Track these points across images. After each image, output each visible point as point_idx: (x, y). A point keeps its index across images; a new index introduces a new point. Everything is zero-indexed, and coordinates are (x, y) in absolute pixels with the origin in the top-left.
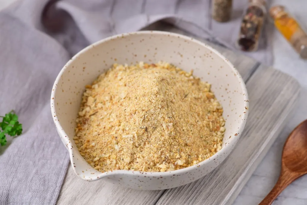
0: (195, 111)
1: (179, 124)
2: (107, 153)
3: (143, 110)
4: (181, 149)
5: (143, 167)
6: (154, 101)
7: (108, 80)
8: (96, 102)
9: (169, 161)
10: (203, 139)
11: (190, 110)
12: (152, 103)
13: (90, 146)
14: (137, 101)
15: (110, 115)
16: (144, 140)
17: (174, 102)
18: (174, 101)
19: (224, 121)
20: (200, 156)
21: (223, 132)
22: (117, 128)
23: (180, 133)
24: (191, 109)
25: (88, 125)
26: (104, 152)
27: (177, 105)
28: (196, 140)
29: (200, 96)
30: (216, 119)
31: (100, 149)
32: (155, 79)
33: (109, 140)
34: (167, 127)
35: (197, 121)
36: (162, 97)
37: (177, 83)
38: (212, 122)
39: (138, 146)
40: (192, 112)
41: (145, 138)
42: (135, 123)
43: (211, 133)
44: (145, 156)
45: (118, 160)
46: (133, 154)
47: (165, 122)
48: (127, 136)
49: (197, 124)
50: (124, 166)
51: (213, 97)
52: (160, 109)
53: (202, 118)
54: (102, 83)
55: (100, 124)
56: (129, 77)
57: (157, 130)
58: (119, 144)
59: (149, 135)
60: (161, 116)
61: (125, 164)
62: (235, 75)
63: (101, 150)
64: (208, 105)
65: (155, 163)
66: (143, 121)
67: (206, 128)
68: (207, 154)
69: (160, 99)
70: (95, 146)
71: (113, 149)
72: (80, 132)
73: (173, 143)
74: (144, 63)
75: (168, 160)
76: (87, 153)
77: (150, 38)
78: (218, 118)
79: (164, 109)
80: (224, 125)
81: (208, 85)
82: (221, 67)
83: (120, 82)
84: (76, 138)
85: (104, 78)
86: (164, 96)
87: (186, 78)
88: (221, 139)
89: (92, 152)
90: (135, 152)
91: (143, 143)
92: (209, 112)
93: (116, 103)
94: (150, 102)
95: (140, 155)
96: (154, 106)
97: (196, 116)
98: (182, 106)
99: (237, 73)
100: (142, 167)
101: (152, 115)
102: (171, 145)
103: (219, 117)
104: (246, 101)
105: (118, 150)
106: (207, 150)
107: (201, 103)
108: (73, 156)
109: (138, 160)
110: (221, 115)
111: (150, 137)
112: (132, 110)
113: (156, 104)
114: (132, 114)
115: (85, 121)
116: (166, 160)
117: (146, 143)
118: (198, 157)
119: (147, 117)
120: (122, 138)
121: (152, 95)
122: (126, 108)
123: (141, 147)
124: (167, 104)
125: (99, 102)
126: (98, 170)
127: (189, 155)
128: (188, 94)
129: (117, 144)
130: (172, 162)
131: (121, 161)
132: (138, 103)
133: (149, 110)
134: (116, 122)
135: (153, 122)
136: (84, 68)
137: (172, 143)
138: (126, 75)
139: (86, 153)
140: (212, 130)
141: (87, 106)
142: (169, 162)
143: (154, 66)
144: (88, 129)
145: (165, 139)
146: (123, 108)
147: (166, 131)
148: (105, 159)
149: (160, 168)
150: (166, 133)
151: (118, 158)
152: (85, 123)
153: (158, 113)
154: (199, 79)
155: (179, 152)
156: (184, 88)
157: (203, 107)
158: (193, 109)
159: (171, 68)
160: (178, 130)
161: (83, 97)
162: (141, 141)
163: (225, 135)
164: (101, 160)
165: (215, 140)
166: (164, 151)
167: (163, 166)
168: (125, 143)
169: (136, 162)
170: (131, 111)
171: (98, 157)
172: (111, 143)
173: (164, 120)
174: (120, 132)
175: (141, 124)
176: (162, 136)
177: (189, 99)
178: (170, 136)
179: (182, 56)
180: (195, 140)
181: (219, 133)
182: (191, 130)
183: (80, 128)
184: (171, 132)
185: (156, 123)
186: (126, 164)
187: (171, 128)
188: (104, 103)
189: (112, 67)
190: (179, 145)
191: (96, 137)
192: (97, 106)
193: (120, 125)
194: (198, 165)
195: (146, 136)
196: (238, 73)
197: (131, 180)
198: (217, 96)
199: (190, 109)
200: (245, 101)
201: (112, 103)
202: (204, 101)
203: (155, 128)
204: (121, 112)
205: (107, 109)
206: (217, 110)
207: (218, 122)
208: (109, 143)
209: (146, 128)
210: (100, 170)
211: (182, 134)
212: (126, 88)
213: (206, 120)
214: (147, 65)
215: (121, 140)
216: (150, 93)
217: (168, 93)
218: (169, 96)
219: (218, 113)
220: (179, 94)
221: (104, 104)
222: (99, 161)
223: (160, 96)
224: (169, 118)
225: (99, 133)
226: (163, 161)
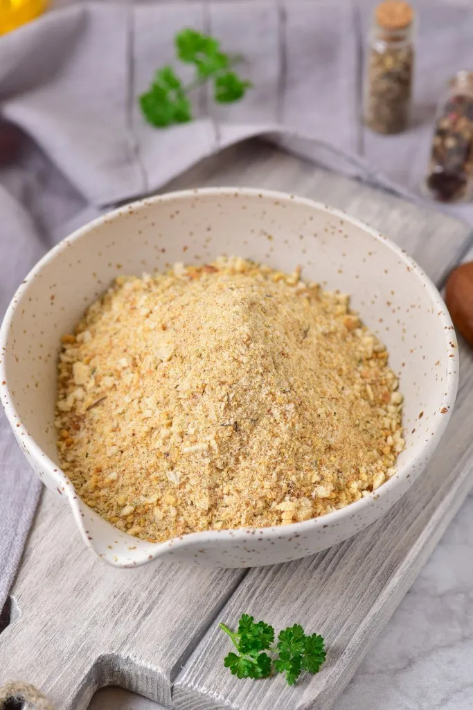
0: (330, 365)
1: (307, 404)
2: (150, 494)
3: (223, 383)
4: (320, 461)
5: (241, 516)
6: (245, 359)
7: (115, 318)
8: (95, 373)
9: (298, 491)
10: (360, 429)
11: (321, 365)
12: (242, 365)
13: (107, 480)
14: (202, 362)
15: (140, 402)
16: (234, 453)
17: (287, 354)
18: (287, 350)
19: (395, 378)
20: (363, 470)
21: (398, 405)
22: (164, 432)
23: (313, 424)
24: (323, 362)
25: (86, 430)
26: (143, 492)
27: (294, 359)
28: (347, 434)
29: (332, 328)
30: (376, 375)
31: (132, 486)
32: (237, 306)
33: (151, 462)
34: (284, 414)
35: (340, 387)
36: (261, 346)
37: (280, 306)
38: (371, 384)
39: (222, 468)
40: (326, 367)
41: (236, 446)
42: (206, 416)
43: (373, 410)
44: (243, 488)
45: (181, 505)
46: (213, 488)
47: (276, 404)
48: (194, 448)
49: (343, 396)
50: (198, 519)
51: (360, 325)
52: (262, 375)
53: (349, 379)
54: (99, 326)
55: (118, 426)
56: (167, 306)
57: (261, 423)
58: (176, 469)
59: (245, 439)
60: (265, 391)
61: (199, 513)
62: (408, 268)
63: (134, 487)
64: (354, 344)
65: (268, 500)
66: (225, 408)
67: (362, 400)
68: (375, 461)
69: (257, 352)
70: (117, 481)
71: (164, 482)
72: (72, 449)
73: (301, 450)
74: (186, 266)
75: (296, 489)
76: (102, 499)
77: (193, 206)
78: (381, 374)
79: (269, 375)
80: (398, 387)
81: (342, 297)
82: (370, 254)
83: (147, 321)
84: (65, 465)
85: (101, 313)
86: (265, 343)
87: (293, 290)
88: (399, 421)
89: (112, 494)
90: (218, 482)
91: (233, 459)
92: (360, 361)
93: (150, 372)
94: (236, 364)
95: (231, 487)
96: (247, 369)
97: (337, 378)
98: (304, 359)
99: (413, 264)
100: (239, 514)
101: (245, 390)
102: (296, 454)
103: (381, 369)
104: (449, 328)
105: (177, 483)
106: (375, 452)
107: (338, 343)
108: (83, 515)
109: (227, 500)
110: (386, 364)
111: (248, 443)
112: (194, 385)
113: (251, 365)
114: (196, 394)
115: (76, 423)
116: (292, 491)
117: (241, 458)
118: (358, 472)
119: (234, 397)
120: (181, 453)
121: (237, 345)
122: (179, 382)
123: (229, 469)
124: (274, 361)
125: (104, 375)
126: (137, 535)
127: (339, 471)
128: (309, 329)
129: (172, 468)
130: (305, 494)
131: (188, 508)
132: (206, 369)
133: (238, 380)
134: (158, 417)
135: (250, 407)
136: (53, 298)
137: (297, 450)
138: (160, 303)
139: (98, 498)
140: (373, 403)
141: (74, 385)
142: (298, 495)
143: (213, 270)
144: (89, 442)
145: (281, 444)
146: (171, 383)
147: (281, 424)
148: (149, 509)
149: (279, 512)
150: (283, 429)
151: (179, 502)
152: (78, 428)
153: (257, 385)
154: (318, 287)
155: (316, 468)
156: (296, 316)
157: (344, 352)
158: (326, 362)
159: (250, 269)
160: (307, 417)
161: (60, 366)
162: (228, 454)
163: (405, 411)
164: (139, 511)
165: (387, 425)
166: (284, 472)
167: (287, 506)
168: (189, 465)
169: (224, 505)
170: (192, 388)
171: (130, 505)
172: (157, 468)
173: (274, 400)
174: (175, 439)
175: (221, 415)
176: (275, 436)
177: (313, 339)
178: (292, 435)
179: (270, 237)
180: (345, 434)
181: (392, 408)
182: (335, 413)
183: (69, 440)
184: (293, 425)
185: (256, 408)
186: (202, 514)
187: (293, 415)
188: (117, 375)
189: (114, 284)
190: (313, 452)
191: (117, 458)
192: (101, 383)
193: (171, 424)
194: (375, 495)
195: (237, 442)
196: (416, 264)
197: (226, 552)
198: (367, 322)
199: (319, 363)
200: (446, 328)
201: (139, 372)
202: (344, 338)
203: (255, 422)
204: (167, 393)
205: (129, 388)
206: (375, 355)
207: (384, 382)
208: (152, 470)
209: (236, 423)
210: (141, 535)
211: (316, 427)
212: (169, 334)
213: (357, 381)
214: (192, 270)
215: (181, 458)
216: (234, 341)
217: (271, 336)
218: (275, 340)
219: (377, 360)
220: (291, 331)
221: (119, 377)
222: (134, 513)
223: (257, 345)
224: (284, 392)
225: (121, 449)
226: (285, 493)
